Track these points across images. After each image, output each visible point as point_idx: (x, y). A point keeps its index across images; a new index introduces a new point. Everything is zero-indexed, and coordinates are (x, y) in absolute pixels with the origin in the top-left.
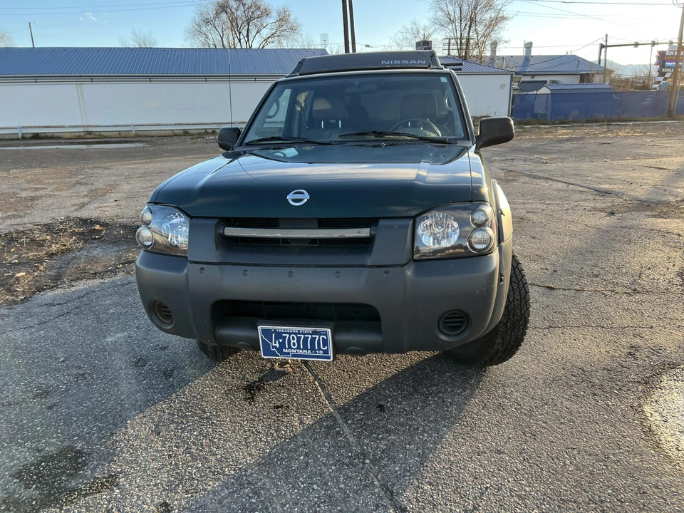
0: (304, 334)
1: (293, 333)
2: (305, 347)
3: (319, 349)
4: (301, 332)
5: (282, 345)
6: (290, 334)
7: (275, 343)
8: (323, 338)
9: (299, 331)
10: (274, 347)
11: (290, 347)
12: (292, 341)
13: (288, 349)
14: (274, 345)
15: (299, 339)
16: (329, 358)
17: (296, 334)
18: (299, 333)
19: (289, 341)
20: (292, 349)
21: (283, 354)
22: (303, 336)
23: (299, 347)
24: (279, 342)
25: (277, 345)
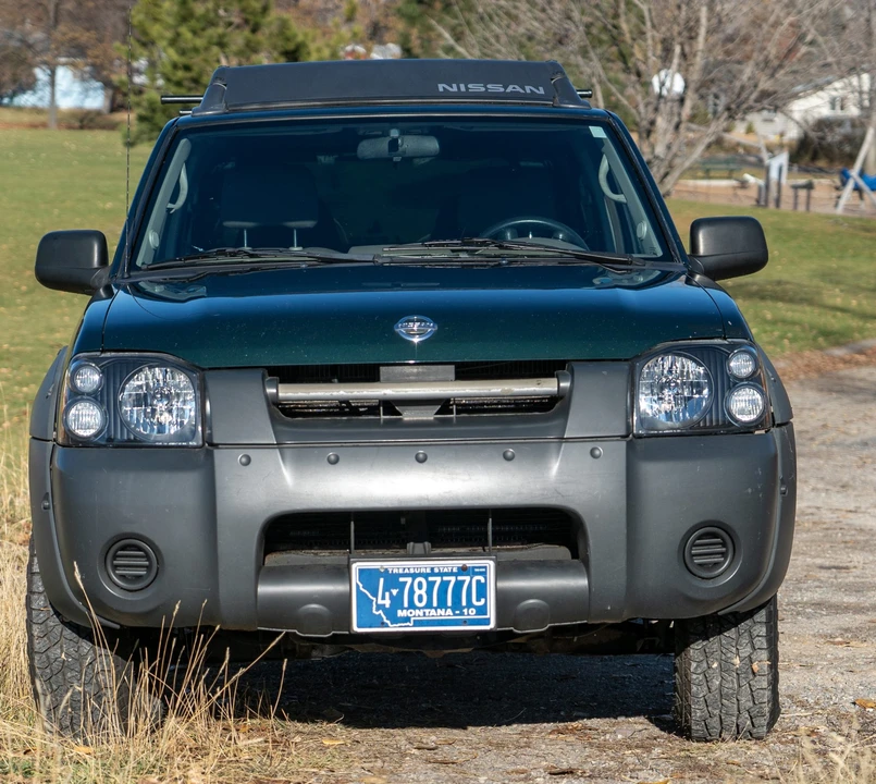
0: (441, 574)
1: (420, 575)
2: (442, 604)
3: (470, 604)
4: (436, 571)
5: (397, 602)
6: (414, 576)
7: (383, 598)
8: (478, 582)
9: (432, 569)
10: (379, 607)
11: (412, 606)
12: (418, 592)
13: (407, 609)
14: (380, 602)
15: (431, 585)
16: (487, 622)
17: (426, 576)
18: (433, 574)
19: (412, 592)
20: (415, 608)
21: (395, 620)
22: (438, 579)
23: (429, 605)
24: (391, 594)
25: (387, 603)
